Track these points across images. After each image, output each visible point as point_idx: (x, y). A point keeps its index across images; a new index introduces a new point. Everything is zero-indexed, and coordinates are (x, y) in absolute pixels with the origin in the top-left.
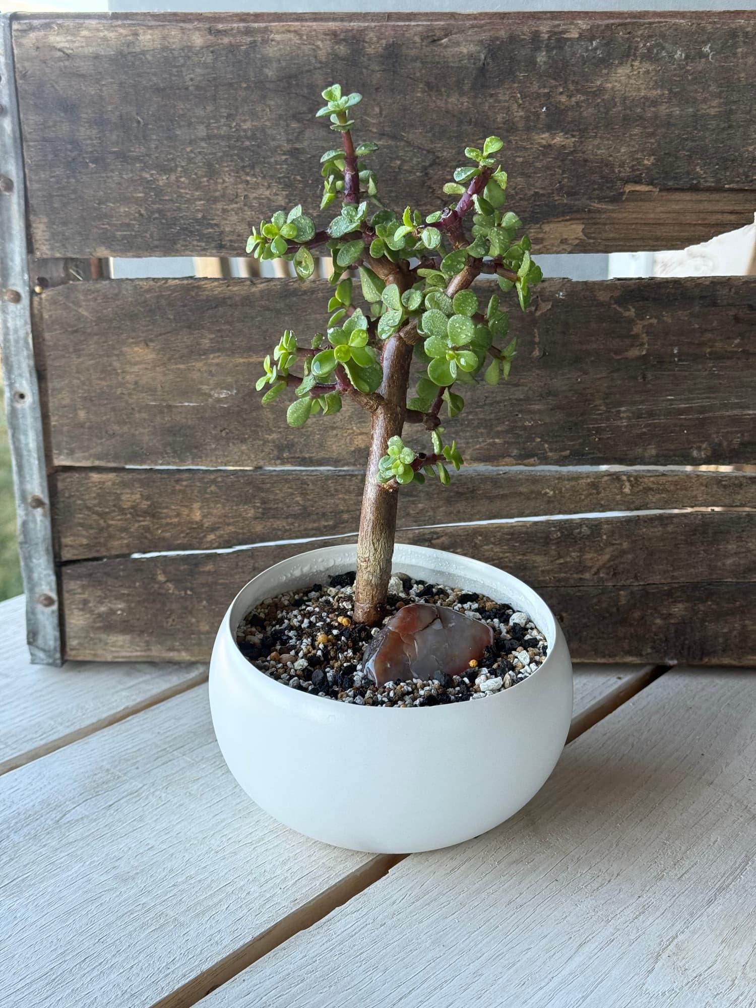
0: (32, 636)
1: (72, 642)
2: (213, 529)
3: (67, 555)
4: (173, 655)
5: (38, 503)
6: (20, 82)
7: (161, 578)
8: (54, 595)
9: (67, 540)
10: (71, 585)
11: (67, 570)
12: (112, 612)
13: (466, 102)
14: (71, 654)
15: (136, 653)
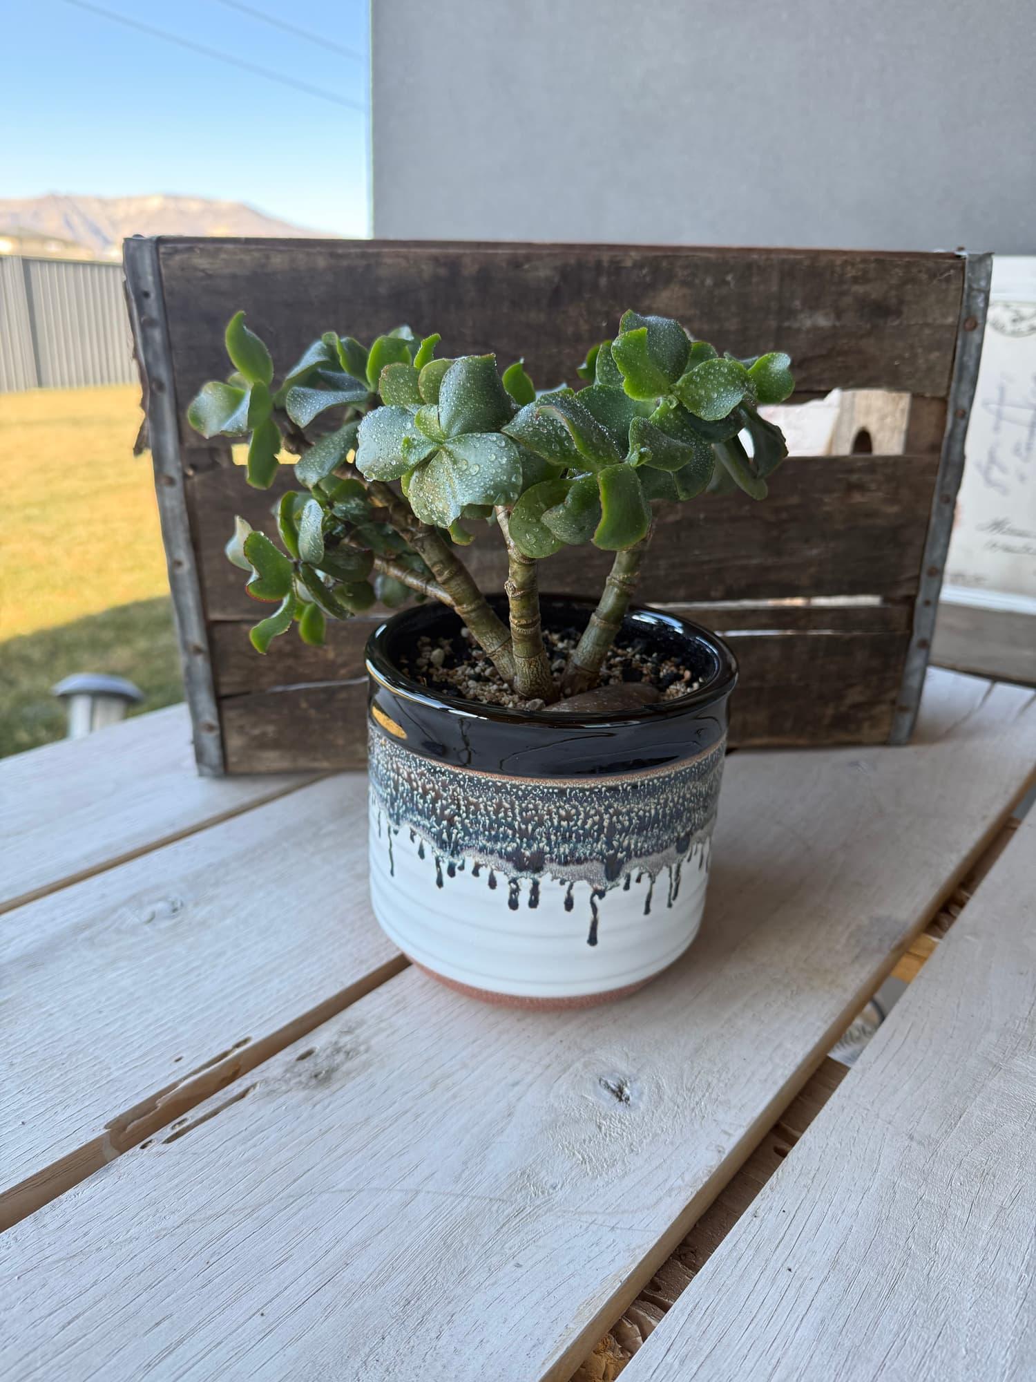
0: (200, 756)
1: (233, 759)
2: (344, 665)
3: (225, 691)
4: (316, 765)
5: (198, 651)
6: (167, 298)
7: (304, 705)
8: (215, 722)
9: (224, 679)
10: (230, 714)
11: (226, 703)
12: (264, 734)
13: (542, 317)
14: (231, 768)
15: (285, 764)
